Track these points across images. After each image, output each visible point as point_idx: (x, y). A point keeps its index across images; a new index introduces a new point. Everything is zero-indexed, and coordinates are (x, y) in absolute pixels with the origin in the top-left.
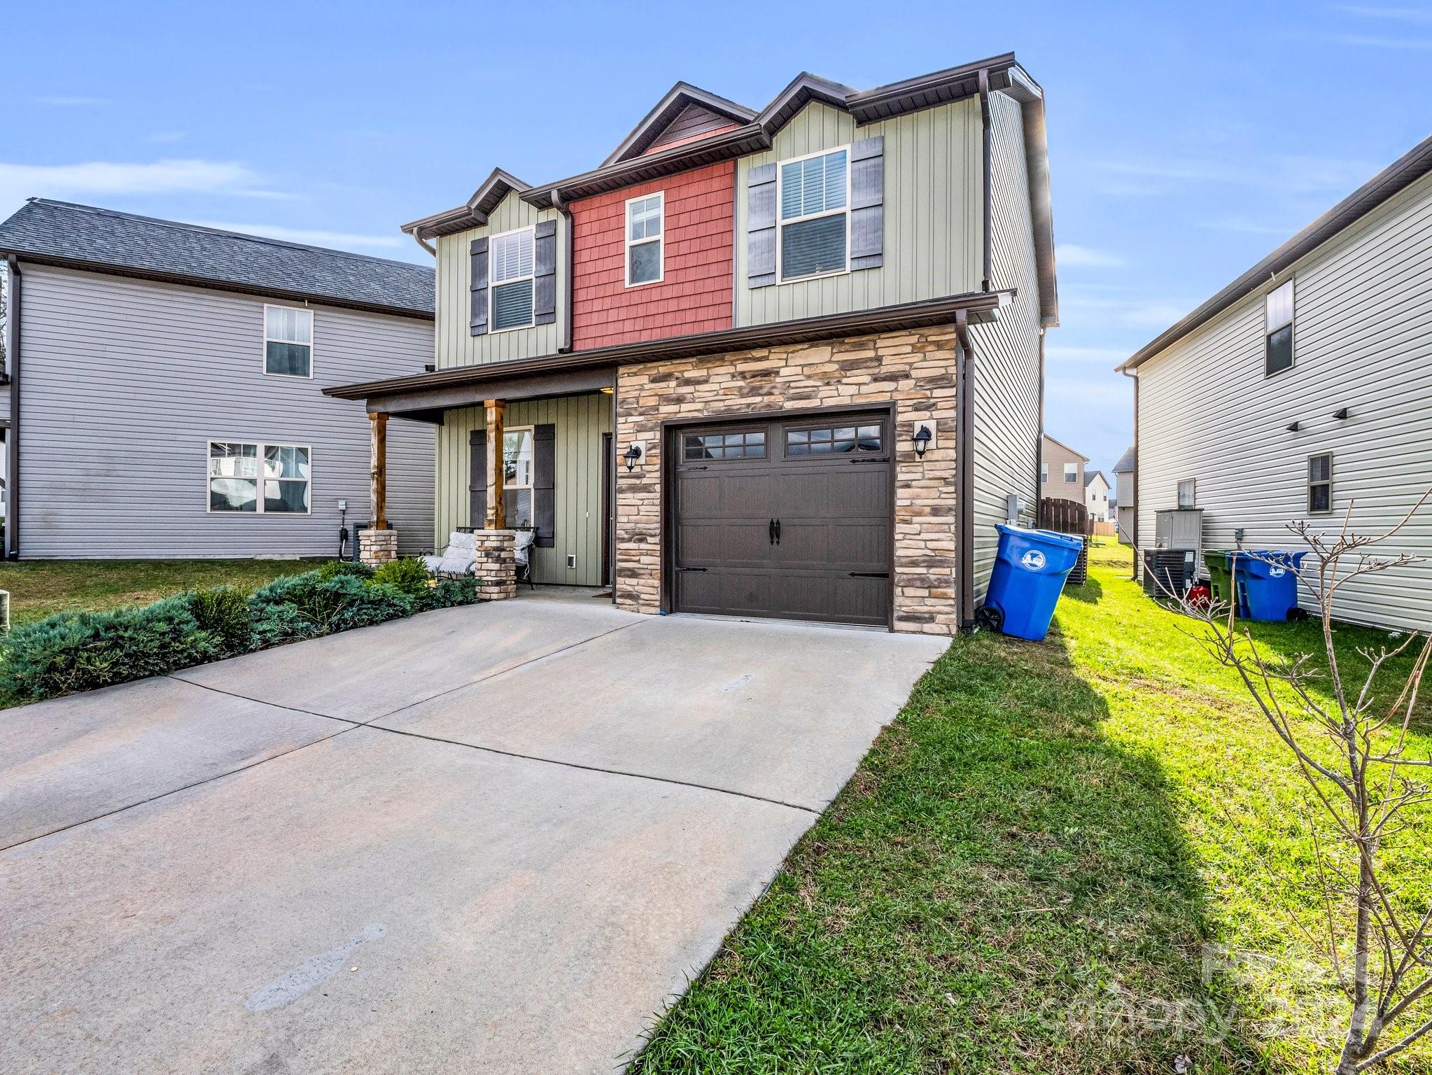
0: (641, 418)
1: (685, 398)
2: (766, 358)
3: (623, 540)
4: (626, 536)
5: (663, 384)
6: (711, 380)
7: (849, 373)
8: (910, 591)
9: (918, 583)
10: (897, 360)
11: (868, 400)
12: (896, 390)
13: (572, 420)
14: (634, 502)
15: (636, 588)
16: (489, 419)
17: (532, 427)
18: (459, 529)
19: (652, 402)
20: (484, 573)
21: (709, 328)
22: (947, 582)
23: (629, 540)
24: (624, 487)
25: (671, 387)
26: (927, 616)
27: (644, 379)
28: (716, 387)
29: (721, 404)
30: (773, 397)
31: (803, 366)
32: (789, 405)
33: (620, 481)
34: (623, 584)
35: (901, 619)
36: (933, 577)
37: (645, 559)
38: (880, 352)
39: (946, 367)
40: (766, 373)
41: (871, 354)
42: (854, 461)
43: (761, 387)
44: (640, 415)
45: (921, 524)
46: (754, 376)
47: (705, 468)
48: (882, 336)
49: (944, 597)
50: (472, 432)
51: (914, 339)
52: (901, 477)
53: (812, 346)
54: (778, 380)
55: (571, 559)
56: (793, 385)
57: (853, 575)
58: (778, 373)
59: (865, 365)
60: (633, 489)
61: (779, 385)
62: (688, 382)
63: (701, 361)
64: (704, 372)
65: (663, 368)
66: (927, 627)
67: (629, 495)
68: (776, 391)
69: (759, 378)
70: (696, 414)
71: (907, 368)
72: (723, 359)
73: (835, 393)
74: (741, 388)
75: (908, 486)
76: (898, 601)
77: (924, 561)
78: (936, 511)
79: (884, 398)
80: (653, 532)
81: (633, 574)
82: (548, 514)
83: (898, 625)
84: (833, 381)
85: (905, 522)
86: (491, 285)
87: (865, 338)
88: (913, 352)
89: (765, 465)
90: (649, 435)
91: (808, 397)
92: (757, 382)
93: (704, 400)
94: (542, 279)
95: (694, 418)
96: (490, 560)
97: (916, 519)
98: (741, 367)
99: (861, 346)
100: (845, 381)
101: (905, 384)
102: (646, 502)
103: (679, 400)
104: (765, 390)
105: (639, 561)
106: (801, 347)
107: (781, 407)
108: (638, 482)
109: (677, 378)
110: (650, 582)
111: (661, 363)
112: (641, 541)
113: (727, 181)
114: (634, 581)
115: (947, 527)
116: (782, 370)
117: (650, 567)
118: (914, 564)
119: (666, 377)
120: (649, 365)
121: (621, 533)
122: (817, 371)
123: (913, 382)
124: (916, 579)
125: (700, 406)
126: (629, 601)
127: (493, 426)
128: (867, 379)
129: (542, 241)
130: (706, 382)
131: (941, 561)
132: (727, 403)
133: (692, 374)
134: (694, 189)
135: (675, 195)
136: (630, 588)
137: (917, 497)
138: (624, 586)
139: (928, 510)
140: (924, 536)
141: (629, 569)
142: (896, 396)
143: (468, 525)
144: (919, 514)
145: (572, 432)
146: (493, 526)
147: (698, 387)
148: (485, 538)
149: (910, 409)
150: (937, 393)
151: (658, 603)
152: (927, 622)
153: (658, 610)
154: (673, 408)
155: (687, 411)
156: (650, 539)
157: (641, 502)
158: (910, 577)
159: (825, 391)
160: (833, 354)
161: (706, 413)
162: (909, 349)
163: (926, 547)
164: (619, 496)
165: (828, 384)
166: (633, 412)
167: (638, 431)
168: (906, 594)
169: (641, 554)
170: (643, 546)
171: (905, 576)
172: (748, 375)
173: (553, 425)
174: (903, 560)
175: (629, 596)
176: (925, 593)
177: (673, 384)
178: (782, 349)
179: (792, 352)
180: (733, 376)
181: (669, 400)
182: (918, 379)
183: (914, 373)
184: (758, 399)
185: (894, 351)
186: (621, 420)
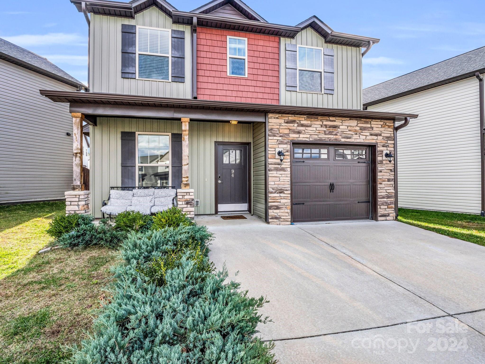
0: (280, 138)
1: (302, 132)
2: (335, 121)
3: (272, 193)
4: (274, 191)
5: (292, 125)
6: (313, 126)
7: (363, 131)
8: (382, 207)
9: (385, 204)
10: (378, 129)
11: (369, 142)
12: (377, 139)
14: (278, 175)
15: (279, 214)
16: (184, 128)
17: (170, 134)
19: (287, 131)
21: (269, 102)
22: (392, 203)
23: (275, 193)
24: (272, 168)
25: (295, 126)
26: (387, 214)
27: (282, 121)
28: (315, 129)
29: (317, 136)
30: (337, 136)
31: (348, 126)
32: (343, 140)
33: (270, 166)
34: (271, 213)
35: (380, 216)
36: (389, 202)
37: (283, 201)
38: (372, 126)
39: (391, 134)
40: (335, 127)
41: (369, 126)
42: (359, 162)
43: (333, 132)
44: (280, 137)
45: (384, 184)
46: (330, 127)
47: (304, 162)
48: (373, 120)
49: (392, 208)
50: (122, 132)
51: (382, 123)
52: (379, 169)
53: (350, 119)
54: (339, 130)
55: (197, 202)
56: (345, 132)
57: (359, 202)
58: (339, 127)
59: (368, 129)
60: (277, 169)
61: (339, 132)
62: (302, 125)
63: (308, 118)
64: (309, 122)
65: (291, 118)
66: (388, 218)
67: (275, 172)
68: (338, 134)
69: (331, 128)
70: (306, 139)
71: (380, 132)
72: (317, 118)
73: (359, 138)
74: (325, 131)
75: (381, 172)
76: (379, 210)
77: (386, 197)
78: (389, 180)
79: (374, 141)
80: (288, 189)
81: (278, 208)
83: (380, 218)
84: (358, 133)
85: (381, 184)
86: (138, 52)
87: (368, 120)
88: (381, 127)
89: (327, 162)
90: (285, 146)
91: (350, 138)
92: (331, 129)
93: (310, 134)
94: (176, 59)
95: (305, 141)
96: (189, 206)
97: (383, 183)
98: (325, 123)
99: (366, 123)
100: (362, 134)
101: (380, 138)
102: (283, 175)
103: (299, 132)
104: (334, 133)
105: (280, 202)
106: (347, 119)
107: (340, 140)
108: (279, 166)
109: (298, 123)
110: (286, 211)
111: (290, 115)
112: (280, 193)
113: (276, 45)
114: (277, 211)
115: (392, 185)
116: (340, 126)
117: (285, 204)
118: (383, 198)
119: (293, 122)
120: (285, 115)
121: (271, 190)
122: (353, 129)
123: (382, 137)
124: (384, 203)
125: (308, 136)
126: (275, 220)
127: (187, 132)
128: (368, 134)
129: (176, 39)
130: (310, 126)
131: (391, 196)
132: (319, 136)
133: (304, 122)
134: (261, 43)
135: (252, 42)
136: (276, 214)
137: (384, 176)
138: (273, 214)
139: (387, 180)
140: (386, 188)
141: (275, 206)
142: (378, 141)
143: (119, 185)
144: (384, 181)
147: (307, 128)
148: (185, 194)
149: (381, 146)
150: (389, 142)
151: (290, 220)
152: (387, 217)
153: (289, 223)
154: (297, 136)
155: (303, 137)
156: (286, 192)
157: (280, 176)
158: (383, 202)
159: (355, 137)
160: (358, 124)
161: (311, 139)
162: (380, 126)
163: (386, 192)
164: (269, 172)
165: (356, 134)
166: (276, 135)
167: (279, 144)
168: (381, 208)
169: (282, 199)
170: (282, 195)
171: (381, 202)
172: (328, 126)
174: (381, 196)
175: (276, 218)
176: (386, 207)
177: (296, 125)
178: (340, 118)
179: (344, 120)
180: (322, 126)
181: (295, 132)
182: (383, 137)
183: (383, 135)
184: (332, 136)
185: (377, 126)
186: (270, 138)
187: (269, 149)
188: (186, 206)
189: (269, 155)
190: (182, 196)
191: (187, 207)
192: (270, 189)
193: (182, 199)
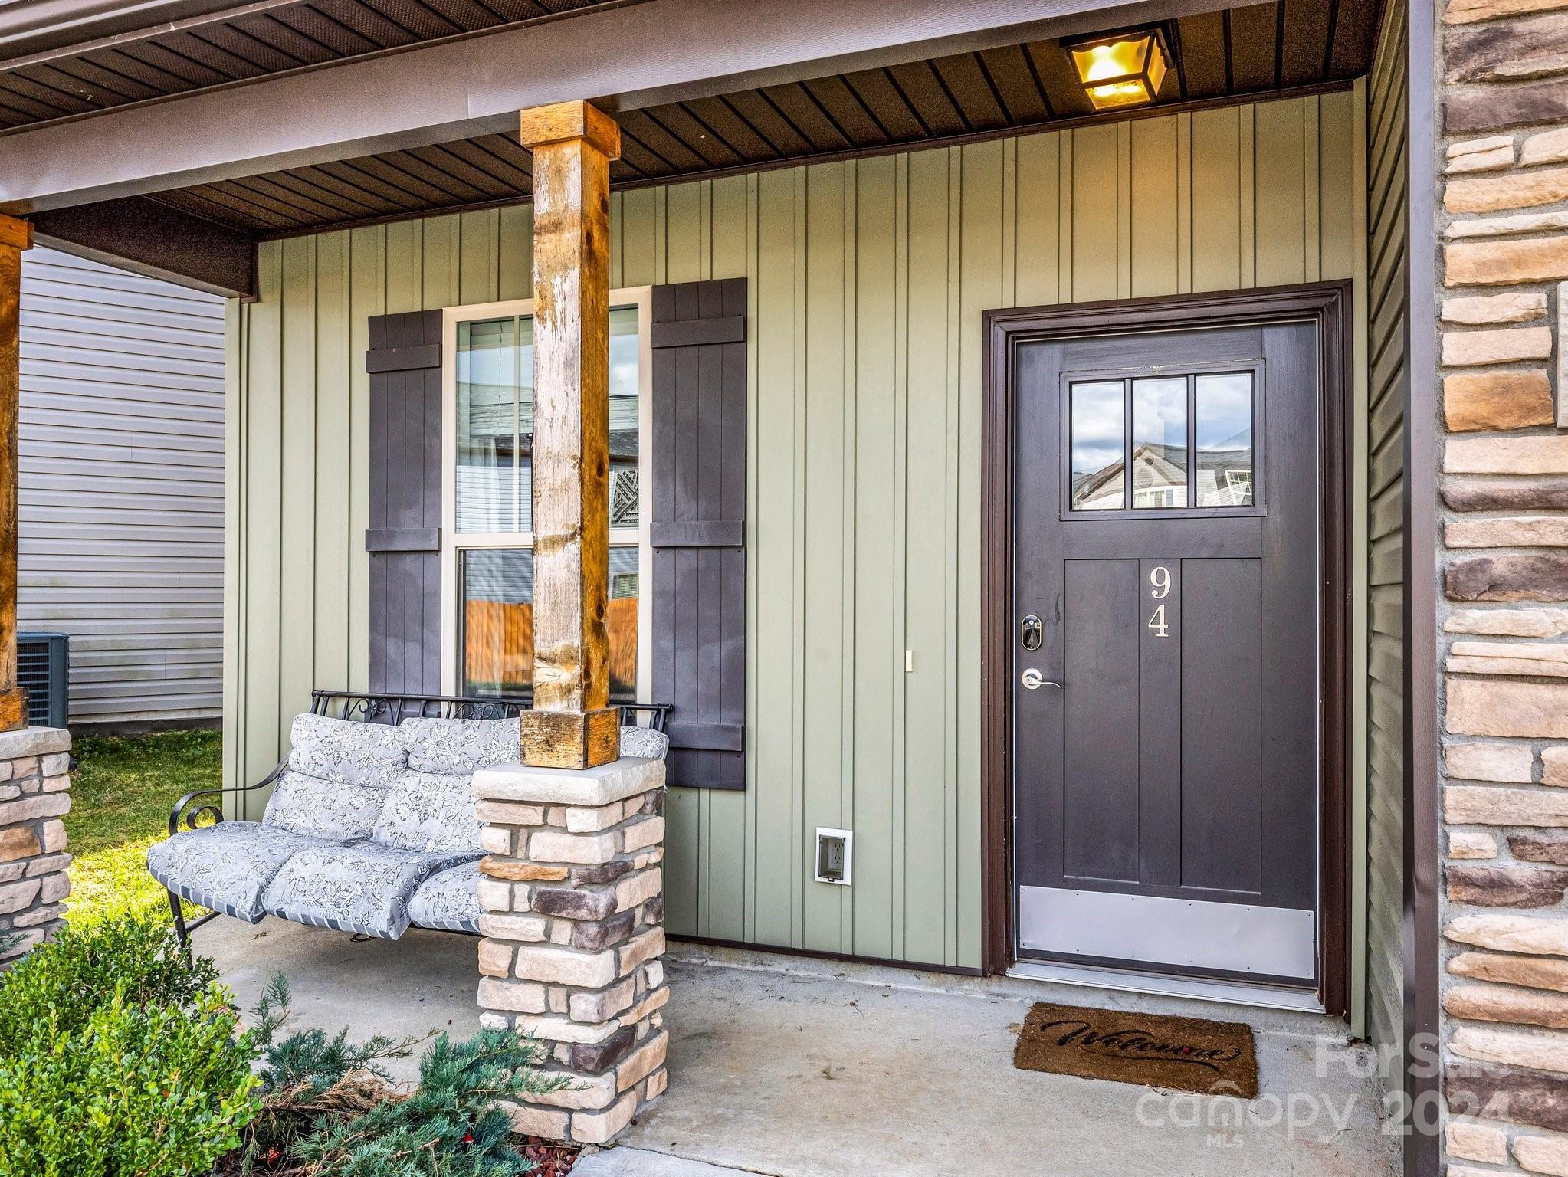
13: (827, 259)
17: (645, 295)
18: (321, 700)
20: (532, 998)
50: (373, 321)
55: (831, 847)
82: (717, 653)
96: (563, 931)
143: (361, 685)
145: (826, 310)
146: (572, 750)
148: (534, 816)
173: (739, 287)
186: (1466, 153)
187: (1454, 308)
188: (536, 927)
189: (1451, 380)
190: (506, 834)
191: (546, 942)
192: (1459, 839)
193: (512, 856)
